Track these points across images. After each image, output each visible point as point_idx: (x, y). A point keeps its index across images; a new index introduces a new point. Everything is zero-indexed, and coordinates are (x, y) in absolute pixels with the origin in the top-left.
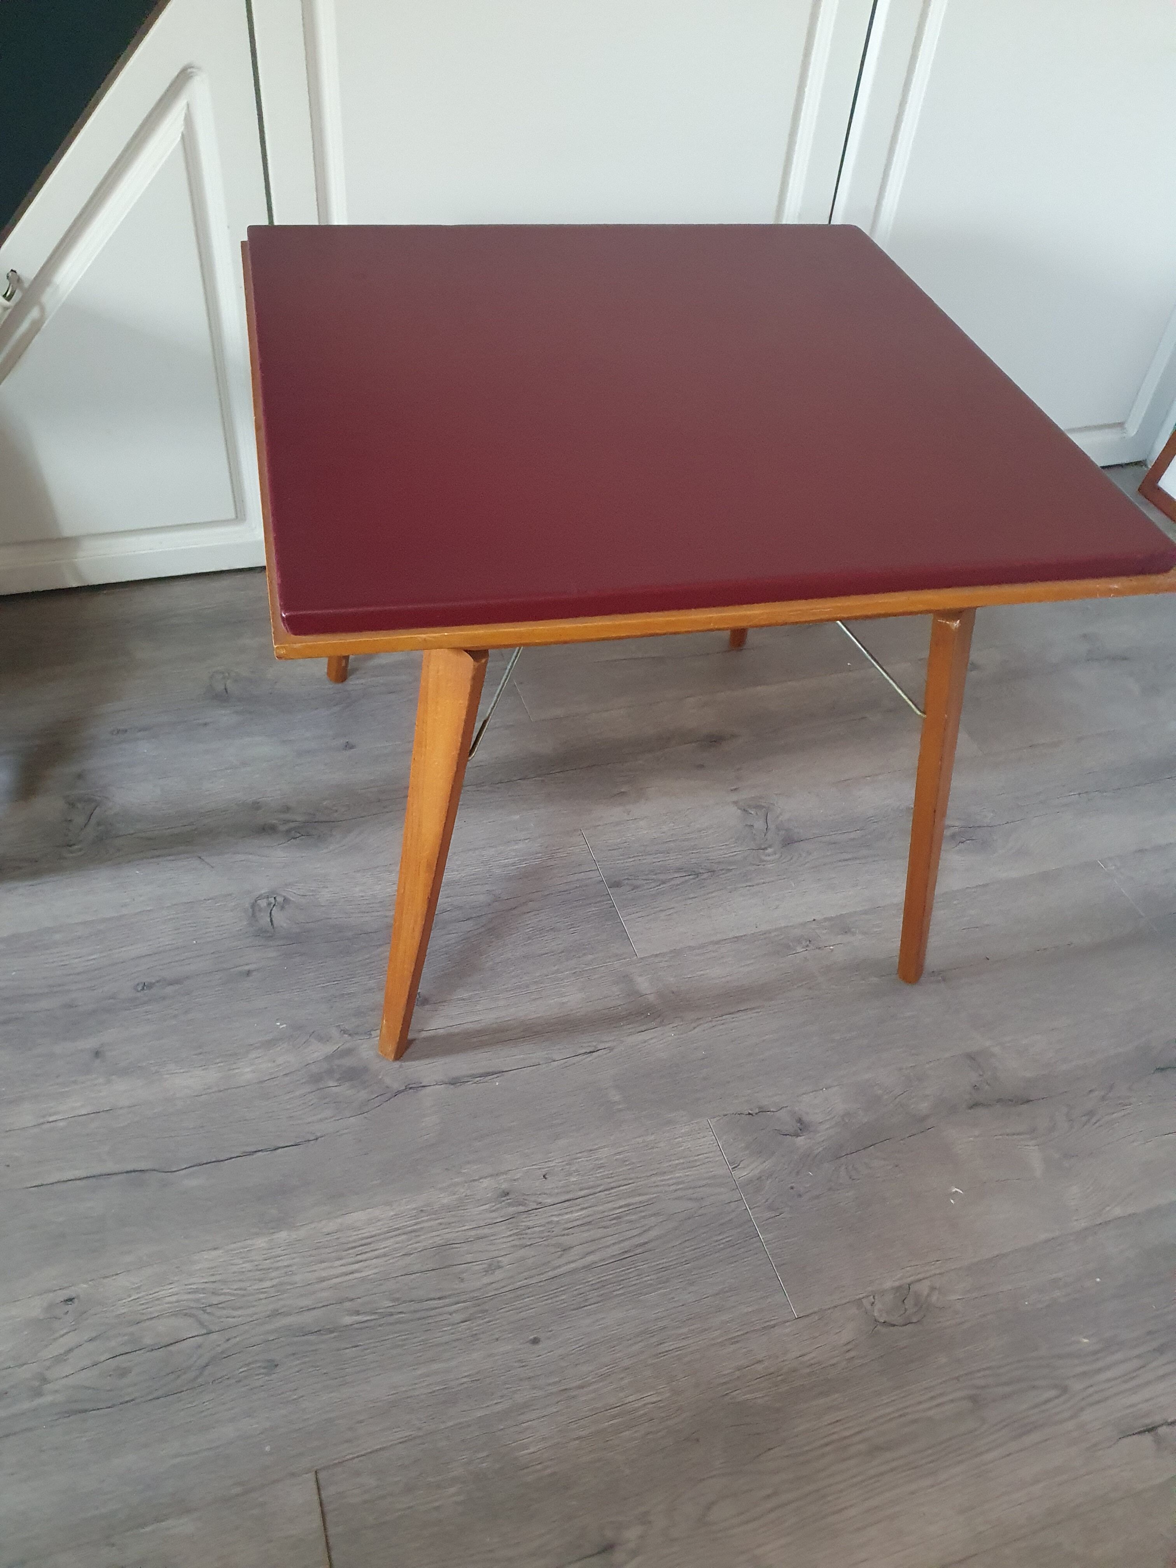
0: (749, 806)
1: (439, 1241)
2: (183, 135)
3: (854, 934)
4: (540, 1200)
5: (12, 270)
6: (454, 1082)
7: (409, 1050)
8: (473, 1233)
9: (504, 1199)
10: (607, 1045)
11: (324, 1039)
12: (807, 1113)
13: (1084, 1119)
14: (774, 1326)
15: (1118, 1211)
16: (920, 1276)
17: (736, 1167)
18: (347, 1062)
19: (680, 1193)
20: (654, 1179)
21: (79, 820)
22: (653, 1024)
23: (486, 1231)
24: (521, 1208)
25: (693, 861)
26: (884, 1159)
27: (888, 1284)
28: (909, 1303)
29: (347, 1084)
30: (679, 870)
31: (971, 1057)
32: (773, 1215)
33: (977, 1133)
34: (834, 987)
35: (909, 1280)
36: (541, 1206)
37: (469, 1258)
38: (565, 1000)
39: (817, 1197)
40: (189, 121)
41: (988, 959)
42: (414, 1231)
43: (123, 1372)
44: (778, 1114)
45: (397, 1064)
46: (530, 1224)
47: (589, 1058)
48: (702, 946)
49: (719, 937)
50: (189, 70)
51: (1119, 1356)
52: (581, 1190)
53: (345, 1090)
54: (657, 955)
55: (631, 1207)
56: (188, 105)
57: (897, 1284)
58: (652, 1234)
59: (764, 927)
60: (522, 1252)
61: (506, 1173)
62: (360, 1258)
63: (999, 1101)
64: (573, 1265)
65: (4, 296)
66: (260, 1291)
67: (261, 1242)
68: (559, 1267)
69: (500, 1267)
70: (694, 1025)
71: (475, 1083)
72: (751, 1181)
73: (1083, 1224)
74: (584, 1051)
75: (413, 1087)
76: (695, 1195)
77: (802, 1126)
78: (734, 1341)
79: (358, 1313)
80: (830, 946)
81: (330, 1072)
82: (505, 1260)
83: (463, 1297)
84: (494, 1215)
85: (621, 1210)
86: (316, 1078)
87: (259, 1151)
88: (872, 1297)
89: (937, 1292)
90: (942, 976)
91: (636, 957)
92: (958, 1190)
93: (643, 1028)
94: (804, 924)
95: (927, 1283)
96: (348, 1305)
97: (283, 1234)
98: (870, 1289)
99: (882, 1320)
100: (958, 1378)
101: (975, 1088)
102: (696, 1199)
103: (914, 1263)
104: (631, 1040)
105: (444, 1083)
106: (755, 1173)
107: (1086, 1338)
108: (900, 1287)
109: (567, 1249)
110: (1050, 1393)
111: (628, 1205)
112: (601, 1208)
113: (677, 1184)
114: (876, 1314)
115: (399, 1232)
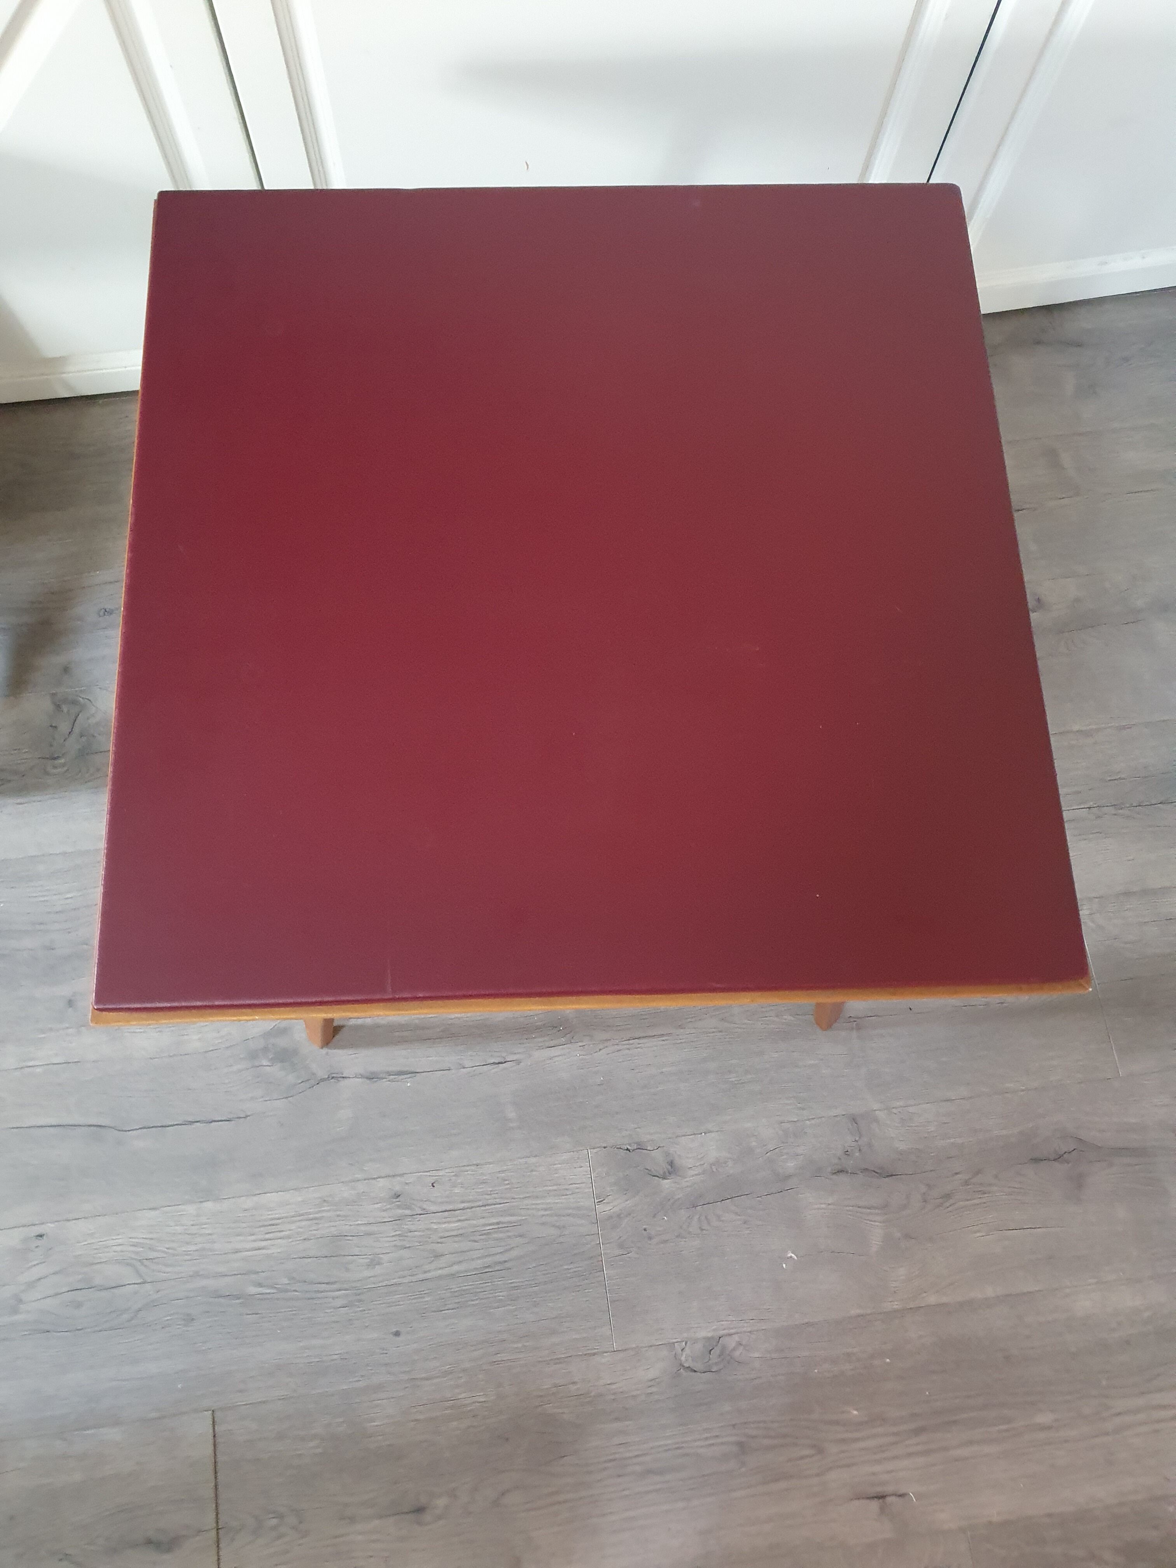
1: (334, 1231)
4: (425, 1206)
6: (372, 1077)
7: (337, 1037)
8: (363, 1228)
9: (394, 1200)
10: (515, 1057)
12: (680, 1157)
13: (941, 1200)
14: (594, 1354)
15: (932, 1299)
16: (732, 1331)
17: (602, 1201)
18: (282, 1042)
19: (544, 1219)
20: (526, 1202)
21: (64, 727)
22: (563, 1040)
23: (376, 1228)
24: (408, 1212)
26: (736, 1214)
27: (703, 1334)
28: (716, 1351)
29: (279, 1065)
31: (854, 1119)
32: (621, 1253)
33: (830, 1201)
34: (746, 1021)
35: (722, 1333)
36: (425, 1213)
37: (356, 1251)
39: (665, 1242)
41: (911, 1010)
42: (316, 1219)
43: (79, 1305)
44: (653, 1153)
45: (324, 1051)
46: (413, 1228)
47: (497, 1070)
51: (880, 1430)
52: (463, 1202)
53: (275, 1071)
55: (500, 1226)
57: (710, 1335)
58: (514, 1253)
60: (402, 1253)
61: (402, 1175)
62: (267, 1236)
63: (864, 1170)
64: (440, 1272)
66: (186, 1253)
67: (191, 1209)
68: (429, 1271)
69: (379, 1264)
70: (601, 1046)
71: (389, 1081)
72: (610, 1217)
73: (896, 1306)
74: (492, 1061)
75: (335, 1077)
76: (557, 1224)
77: (672, 1169)
78: (558, 1361)
79: (260, 1285)
81: (265, 1049)
82: (385, 1258)
83: (345, 1286)
84: (384, 1214)
85: (491, 1227)
86: (253, 1055)
87: (197, 1122)
88: (684, 1343)
89: (742, 1348)
90: (858, 1023)
92: (793, 1255)
93: (552, 1043)
95: (736, 1338)
96: (253, 1276)
97: (209, 1205)
98: (685, 1335)
99: (686, 1365)
100: (734, 1426)
101: (847, 1153)
102: (558, 1227)
103: (731, 1318)
104: (540, 1055)
105: (362, 1077)
106: (616, 1209)
107: (856, 1410)
108: (712, 1338)
109: (438, 1256)
110: (807, 1452)
111: (498, 1223)
112: (475, 1222)
113: (546, 1210)
114: (683, 1358)
115: (304, 1218)
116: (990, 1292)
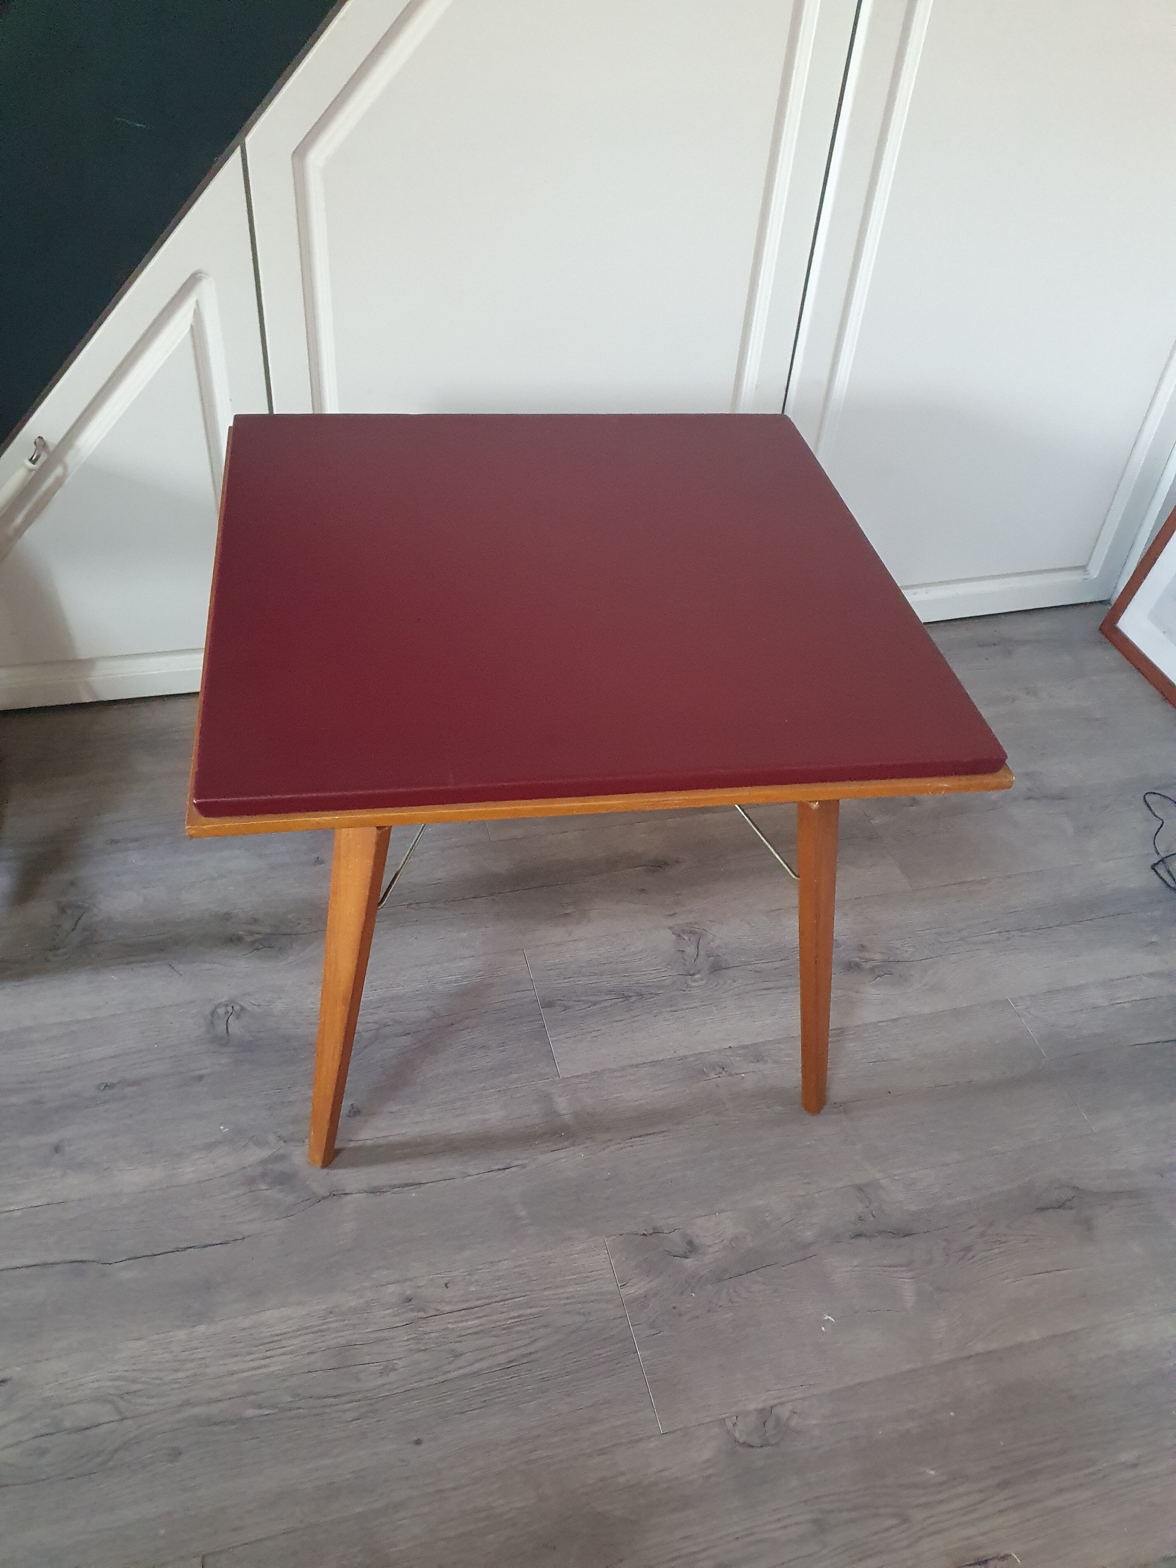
0: (683, 932)
1: (342, 1341)
2: (192, 327)
3: (765, 1062)
4: (439, 1308)
5: (39, 437)
6: (376, 1191)
7: (337, 1159)
8: (373, 1335)
9: (406, 1304)
10: (519, 1162)
11: (260, 1143)
12: (698, 1236)
13: (961, 1253)
14: (639, 1440)
15: (980, 1347)
16: (784, 1400)
17: (625, 1285)
18: (280, 1167)
19: (568, 1308)
20: (546, 1293)
21: (67, 925)
22: (566, 1144)
23: (386, 1334)
24: (421, 1314)
25: (625, 984)
26: (765, 1284)
27: (753, 1406)
28: (770, 1424)
29: (278, 1187)
30: (610, 992)
31: (860, 1188)
32: (652, 1333)
33: (855, 1263)
34: (740, 1113)
35: (773, 1403)
36: (439, 1313)
37: (367, 1359)
38: (486, 1116)
39: (697, 1318)
40: (198, 314)
41: (890, 1093)
42: (321, 1331)
43: (43, 1452)
44: (670, 1236)
45: (325, 1171)
46: (428, 1329)
47: (502, 1174)
48: (623, 1069)
49: (640, 1060)
50: (199, 274)
51: (961, 1489)
52: (478, 1299)
53: (274, 1194)
54: (578, 1076)
55: (523, 1318)
56: (197, 302)
57: (761, 1406)
58: (538, 1345)
59: (682, 1052)
60: (417, 1356)
61: (410, 1280)
62: (269, 1354)
63: (882, 1232)
64: (461, 1372)
65: (31, 460)
66: (175, 1381)
67: (182, 1334)
68: (449, 1372)
69: (393, 1370)
70: (604, 1145)
71: (393, 1193)
72: (636, 1299)
73: (946, 1357)
74: (497, 1167)
75: (337, 1194)
76: (582, 1311)
77: (692, 1248)
78: (601, 1452)
79: (260, 1407)
80: (742, 1074)
81: (263, 1175)
82: (400, 1363)
83: (359, 1396)
84: (397, 1319)
85: (512, 1321)
86: (251, 1181)
87: (191, 1247)
88: (735, 1418)
89: (797, 1416)
90: (845, 1107)
91: (558, 1078)
92: (830, 1318)
93: (555, 1147)
94: (719, 1051)
95: (789, 1406)
96: (252, 1398)
97: (202, 1328)
98: (734, 1409)
99: (742, 1440)
100: (806, 1502)
101: (860, 1218)
102: (584, 1314)
103: (779, 1387)
104: (543, 1158)
105: (365, 1192)
106: (641, 1291)
107: (933, 1469)
108: (763, 1409)
109: (458, 1356)
110: (891, 1522)
111: (519, 1316)
112: (494, 1317)
113: (567, 1298)
114: (737, 1434)
115: (307, 1331)
116: (1035, 1334)
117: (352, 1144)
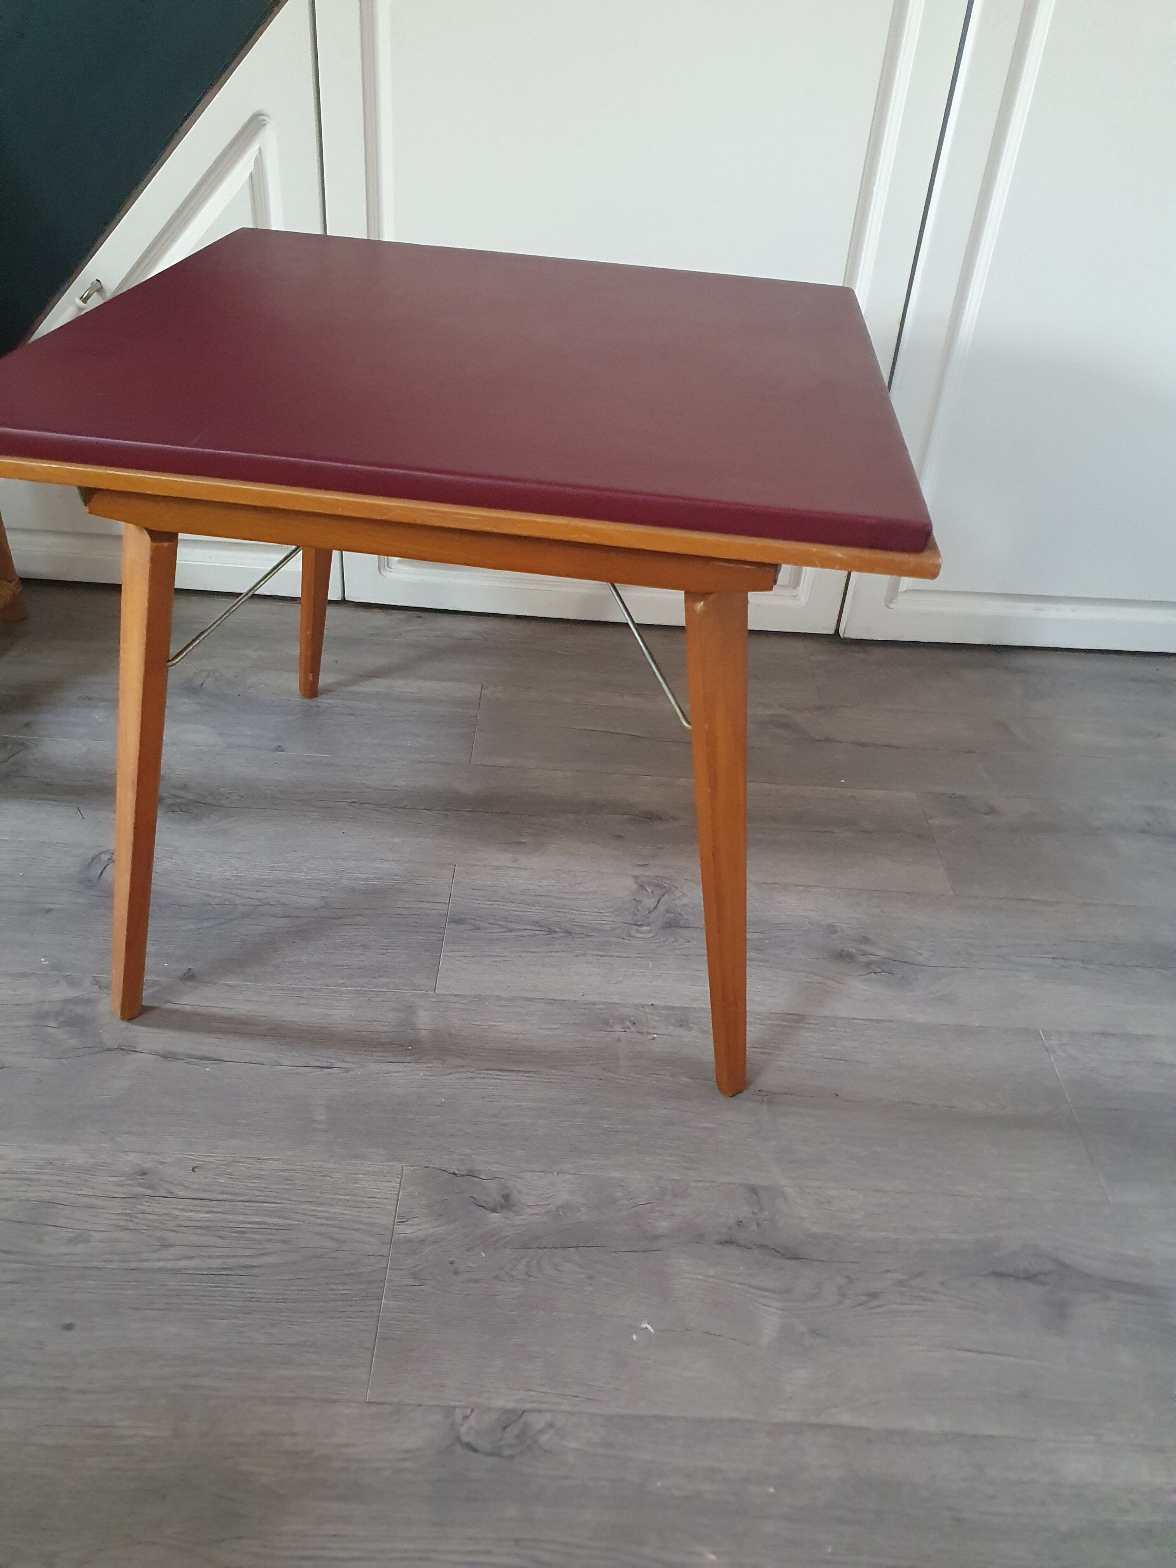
0: (649, 884)
1: (46, 1196)
3: (690, 1029)
4: (173, 1190)
5: (97, 280)
6: (167, 1056)
7: (142, 1016)
8: (85, 1200)
9: (140, 1177)
10: (345, 1065)
11: (73, 983)
12: (520, 1192)
13: (864, 1298)
14: (334, 1401)
15: (845, 1418)
16: (544, 1406)
17: (404, 1222)
18: (81, 1009)
19: (322, 1229)
20: (306, 1206)
22: (409, 1059)
23: (99, 1202)
24: (148, 1192)
25: (556, 919)
26: (580, 1266)
27: (499, 1402)
28: (514, 1430)
29: (67, 1029)
30: (535, 923)
31: (754, 1190)
32: (411, 1283)
33: (711, 1272)
34: (633, 1074)
35: (528, 1406)
36: (172, 1196)
37: (62, 1222)
38: (331, 1012)
39: (476, 1281)
40: (259, 162)
41: (837, 1095)
42: (29, 1179)
44: (485, 1183)
45: (124, 1024)
46: (148, 1209)
47: (319, 1072)
48: (513, 999)
49: (536, 995)
50: (264, 118)
52: (223, 1193)
53: (60, 1033)
54: (456, 996)
55: (263, 1226)
57: (511, 1405)
58: (268, 1261)
59: (591, 998)
60: (119, 1234)
61: (156, 1153)
63: (762, 1246)
64: (161, 1264)
65: (81, 298)
68: (147, 1260)
69: (86, 1241)
70: (451, 1071)
71: (187, 1062)
72: (410, 1241)
73: (790, 1417)
74: (316, 1064)
75: (125, 1049)
76: (338, 1236)
77: (506, 1203)
78: (279, 1402)
80: (654, 1034)
81: (58, 1014)
82: (96, 1236)
83: (29, 1259)
84: (120, 1189)
85: (251, 1226)
86: (42, 1016)
88: (469, 1410)
89: (552, 1431)
90: (770, 1098)
91: (433, 992)
92: (649, 1327)
93: (394, 1059)
94: (637, 1006)
95: (547, 1417)
98: (474, 1399)
99: (466, 1439)
100: (517, 1541)
101: (740, 1224)
102: (337, 1240)
103: (544, 1389)
104: (374, 1067)
105: (157, 1054)
106: (421, 1234)
107: (714, 1553)
108: (511, 1411)
109: (167, 1246)
111: (259, 1223)
112: (230, 1217)
113: (328, 1219)
114: (463, 1430)
115: (15, 1176)
116: (931, 1424)
117: (169, 1006)
